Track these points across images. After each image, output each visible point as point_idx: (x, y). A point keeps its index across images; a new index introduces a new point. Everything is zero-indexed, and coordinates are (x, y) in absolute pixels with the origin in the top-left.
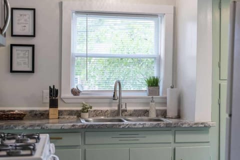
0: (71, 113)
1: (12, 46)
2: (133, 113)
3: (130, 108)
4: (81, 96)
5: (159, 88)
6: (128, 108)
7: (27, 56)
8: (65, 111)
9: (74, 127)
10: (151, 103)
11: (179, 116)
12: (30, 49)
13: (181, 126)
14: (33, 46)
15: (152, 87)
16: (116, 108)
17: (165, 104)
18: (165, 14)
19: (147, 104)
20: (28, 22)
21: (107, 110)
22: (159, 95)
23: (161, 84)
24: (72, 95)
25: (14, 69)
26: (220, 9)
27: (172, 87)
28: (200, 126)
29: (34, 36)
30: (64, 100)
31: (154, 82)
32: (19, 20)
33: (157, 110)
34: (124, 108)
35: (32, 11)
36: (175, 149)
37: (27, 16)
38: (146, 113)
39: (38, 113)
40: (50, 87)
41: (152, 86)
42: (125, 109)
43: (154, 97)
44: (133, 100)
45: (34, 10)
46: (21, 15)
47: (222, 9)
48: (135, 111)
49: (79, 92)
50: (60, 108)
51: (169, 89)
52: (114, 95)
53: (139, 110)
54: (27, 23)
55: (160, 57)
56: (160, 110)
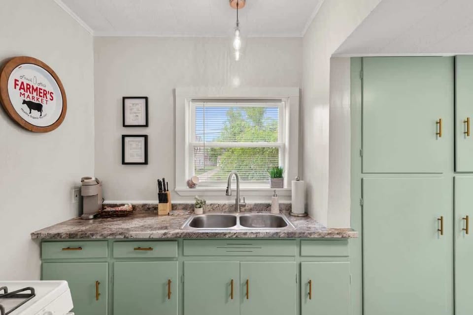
0: (185, 207)
1: (124, 137)
2: (253, 208)
3: (250, 202)
4: (197, 188)
5: (283, 180)
6: (248, 202)
7: (140, 147)
8: (180, 204)
9: (166, 237)
10: (273, 197)
11: (306, 215)
12: (143, 139)
13: (309, 236)
14: (146, 137)
15: (275, 179)
16: (234, 202)
17: (290, 197)
18: (289, 97)
19: (270, 197)
20: (140, 111)
21: (225, 204)
22: (283, 187)
23: (285, 175)
24: (188, 187)
25: (126, 161)
26: (362, 79)
27: (298, 180)
28: (335, 236)
29: (147, 125)
30: (178, 193)
31: (277, 173)
32: (131, 110)
33: (280, 205)
34: (242, 202)
35: (144, 100)
36: (300, 265)
37: (140, 105)
38: (268, 207)
39: (150, 207)
40: (158, 180)
41: (275, 177)
42: (243, 204)
43: (277, 189)
44: (254, 193)
45: (146, 98)
46: (133, 104)
47: (364, 78)
48: (256, 205)
49: (194, 184)
50: (173, 202)
51: (293, 182)
52: (227, 190)
53: (261, 204)
54: (139, 113)
55: (284, 145)
56: (284, 204)
